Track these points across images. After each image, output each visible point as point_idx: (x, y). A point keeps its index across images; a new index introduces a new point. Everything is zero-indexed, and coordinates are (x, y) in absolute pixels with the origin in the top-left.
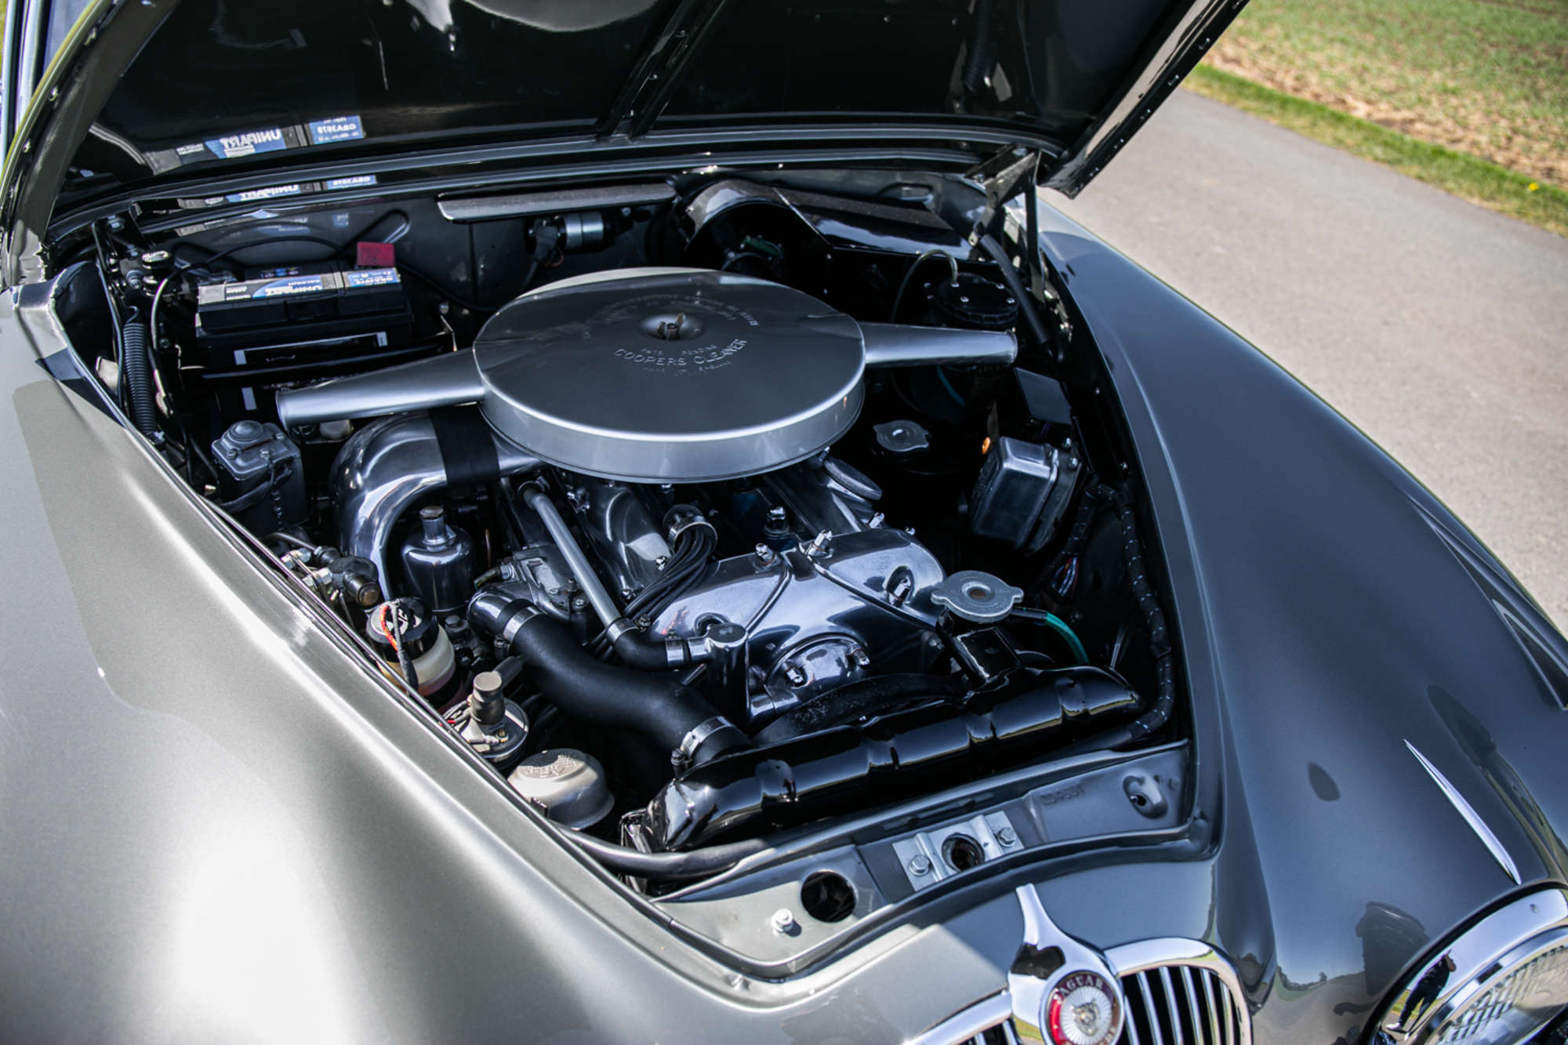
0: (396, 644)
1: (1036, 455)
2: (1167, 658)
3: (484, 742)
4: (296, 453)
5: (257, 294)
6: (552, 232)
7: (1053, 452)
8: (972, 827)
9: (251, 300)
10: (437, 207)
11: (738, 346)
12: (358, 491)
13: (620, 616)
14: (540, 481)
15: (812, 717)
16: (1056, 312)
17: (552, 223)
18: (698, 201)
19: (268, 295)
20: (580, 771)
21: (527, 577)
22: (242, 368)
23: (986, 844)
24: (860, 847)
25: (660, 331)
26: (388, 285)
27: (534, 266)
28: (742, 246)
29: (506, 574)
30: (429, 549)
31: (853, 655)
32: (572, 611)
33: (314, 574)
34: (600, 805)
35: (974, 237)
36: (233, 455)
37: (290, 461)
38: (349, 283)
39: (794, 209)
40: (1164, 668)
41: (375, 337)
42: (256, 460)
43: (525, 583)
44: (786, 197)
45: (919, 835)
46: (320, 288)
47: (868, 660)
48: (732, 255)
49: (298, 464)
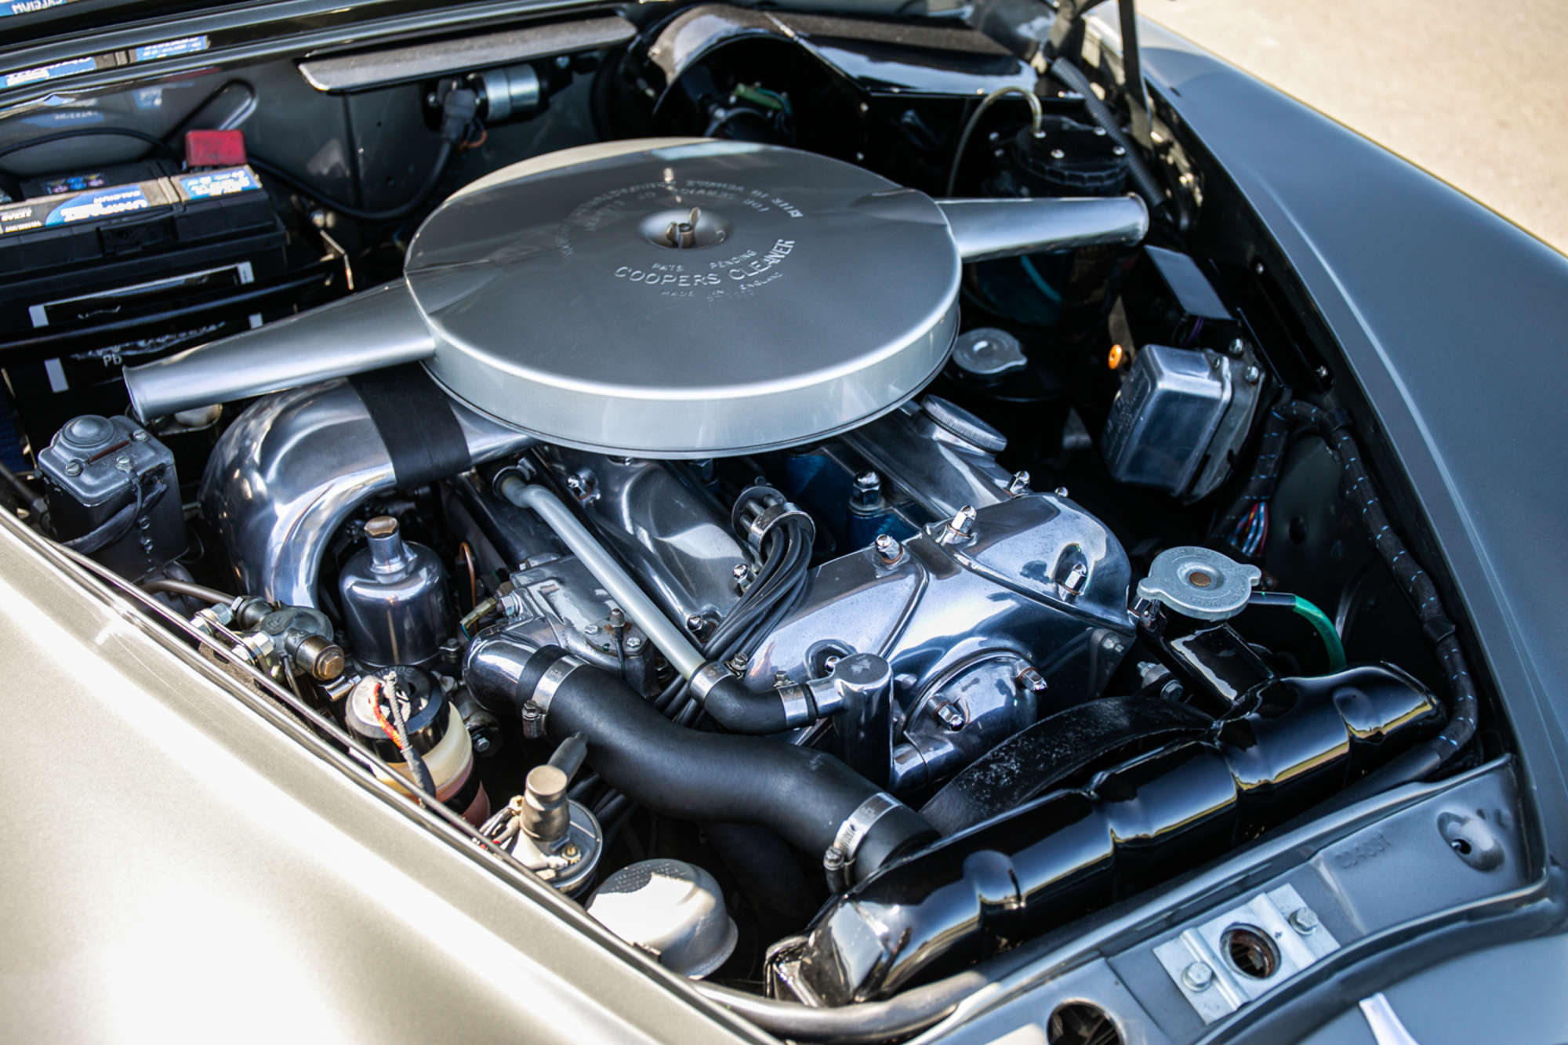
0: (400, 738)
1: (1197, 364)
2: (1449, 641)
3: (548, 867)
4: (168, 458)
5: (51, 220)
6: (468, 99)
7: (1221, 360)
8: (1251, 911)
9: (44, 229)
10: (300, 73)
11: (786, 249)
12: (260, 503)
13: (703, 660)
14: (522, 465)
15: (999, 778)
16: (1170, 160)
17: (466, 85)
18: (664, 40)
19: (67, 220)
20: (691, 894)
21: (542, 610)
22: (42, 331)
23: (1278, 935)
24: (1111, 959)
25: (671, 236)
26: (245, 192)
27: (446, 149)
28: (733, 99)
29: (510, 608)
30: (380, 579)
31: (1021, 676)
32: (625, 656)
33: (248, 641)
34: (724, 936)
35: (1040, 62)
36: (76, 469)
37: (160, 471)
38: (186, 193)
39: (803, 42)
40: (1451, 656)
41: (235, 271)
42: (111, 474)
43: (543, 620)
44: (785, 23)
45: (1187, 933)
46: (144, 204)
47: (1044, 682)
48: (720, 114)
49: (172, 473)
